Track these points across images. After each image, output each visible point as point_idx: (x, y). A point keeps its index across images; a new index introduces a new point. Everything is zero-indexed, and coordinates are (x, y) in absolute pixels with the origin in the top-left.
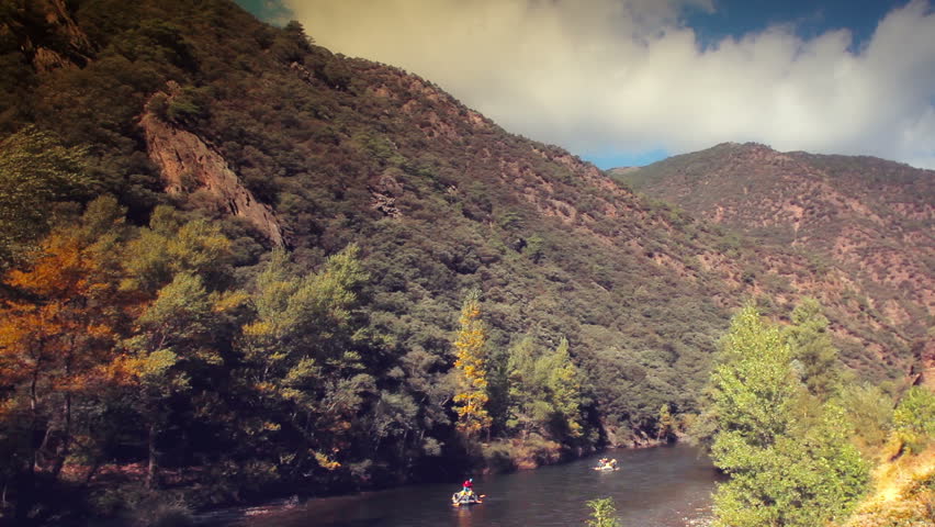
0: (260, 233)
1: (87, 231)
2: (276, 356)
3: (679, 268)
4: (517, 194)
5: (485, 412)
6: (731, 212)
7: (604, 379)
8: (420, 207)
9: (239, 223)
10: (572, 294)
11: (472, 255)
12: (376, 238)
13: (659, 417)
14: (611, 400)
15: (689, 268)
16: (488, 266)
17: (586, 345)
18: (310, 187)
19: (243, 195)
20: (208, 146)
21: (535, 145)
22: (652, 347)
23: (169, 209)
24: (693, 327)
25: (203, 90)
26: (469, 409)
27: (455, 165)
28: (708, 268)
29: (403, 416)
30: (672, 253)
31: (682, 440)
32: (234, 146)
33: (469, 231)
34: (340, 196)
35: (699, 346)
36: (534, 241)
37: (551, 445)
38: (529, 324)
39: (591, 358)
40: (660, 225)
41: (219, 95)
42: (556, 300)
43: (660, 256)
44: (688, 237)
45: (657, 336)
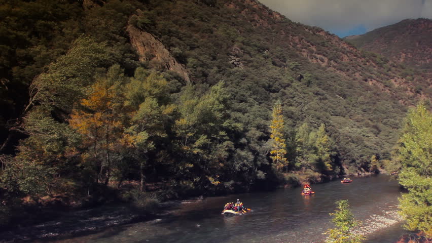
0: (180, 78)
1: (109, 80)
2: (190, 134)
3: (381, 86)
4: (298, 52)
5: (285, 159)
6: (409, 56)
7: (343, 143)
8: (252, 61)
9: (171, 74)
10: (327, 101)
11: (277, 83)
12: (232, 77)
13: (370, 161)
14: (346, 153)
15: (386, 86)
16: (285, 89)
17: (333, 126)
18: (201, 55)
19: (172, 61)
20: (156, 38)
21: (307, 27)
22: (367, 127)
23: (142, 68)
24: (388, 116)
25: (152, 12)
26: (278, 157)
27: (267, 40)
28: (396, 86)
29: (247, 161)
30: (378, 79)
31: (382, 173)
32: (167, 37)
33: (275, 72)
34: (214, 58)
35: (391, 126)
36: (307, 76)
37: (317, 174)
38: (305, 116)
39: (336, 132)
40: (371, 65)
41: (159, 14)
42: (318, 104)
43: (371, 81)
44: (385, 71)
45: (369, 121)
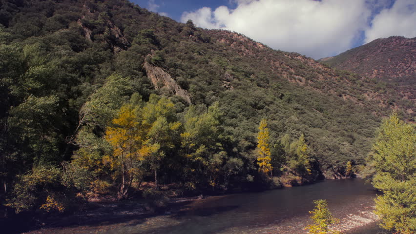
0: (184, 100)
1: (132, 105)
2: (192, 145)
3: (354, 100)
4: (279, 75)
5: (270, 165)
6: (381, 72)
7: (320, 151)
8: (240, 84)
9: (177, 98)
10: (305, 115)
11: (262, 101)
12: (225, 98)
13: (346, 167)
14: (323, 159)
15: (360, 100)
16: (268, 106)
17: (311, 136)
18: (199, 81)
19: (177, 87)
20: (165, 71)
21: (286, 53)
22: (342, 136)
23: (155, 95)
24: (362, 127)
25: (162, 51)
26: (264, 163)
27: (253, 66)
28: (369, 99)
29: (238, 166)
30: (351, 94)
31: (357, 177)
32: (173, 69)
33: (259, 92)
34: (210, 84)
35: (365, 135)
36: (287, 94)
37: (297, 178)
38: (287, 128)
39: (314, 142)
40: (345, 82)
41: (167, 52)
42: (298, 118)
43: (345, 96)
44: (359, 86)
45: (345, 131)
